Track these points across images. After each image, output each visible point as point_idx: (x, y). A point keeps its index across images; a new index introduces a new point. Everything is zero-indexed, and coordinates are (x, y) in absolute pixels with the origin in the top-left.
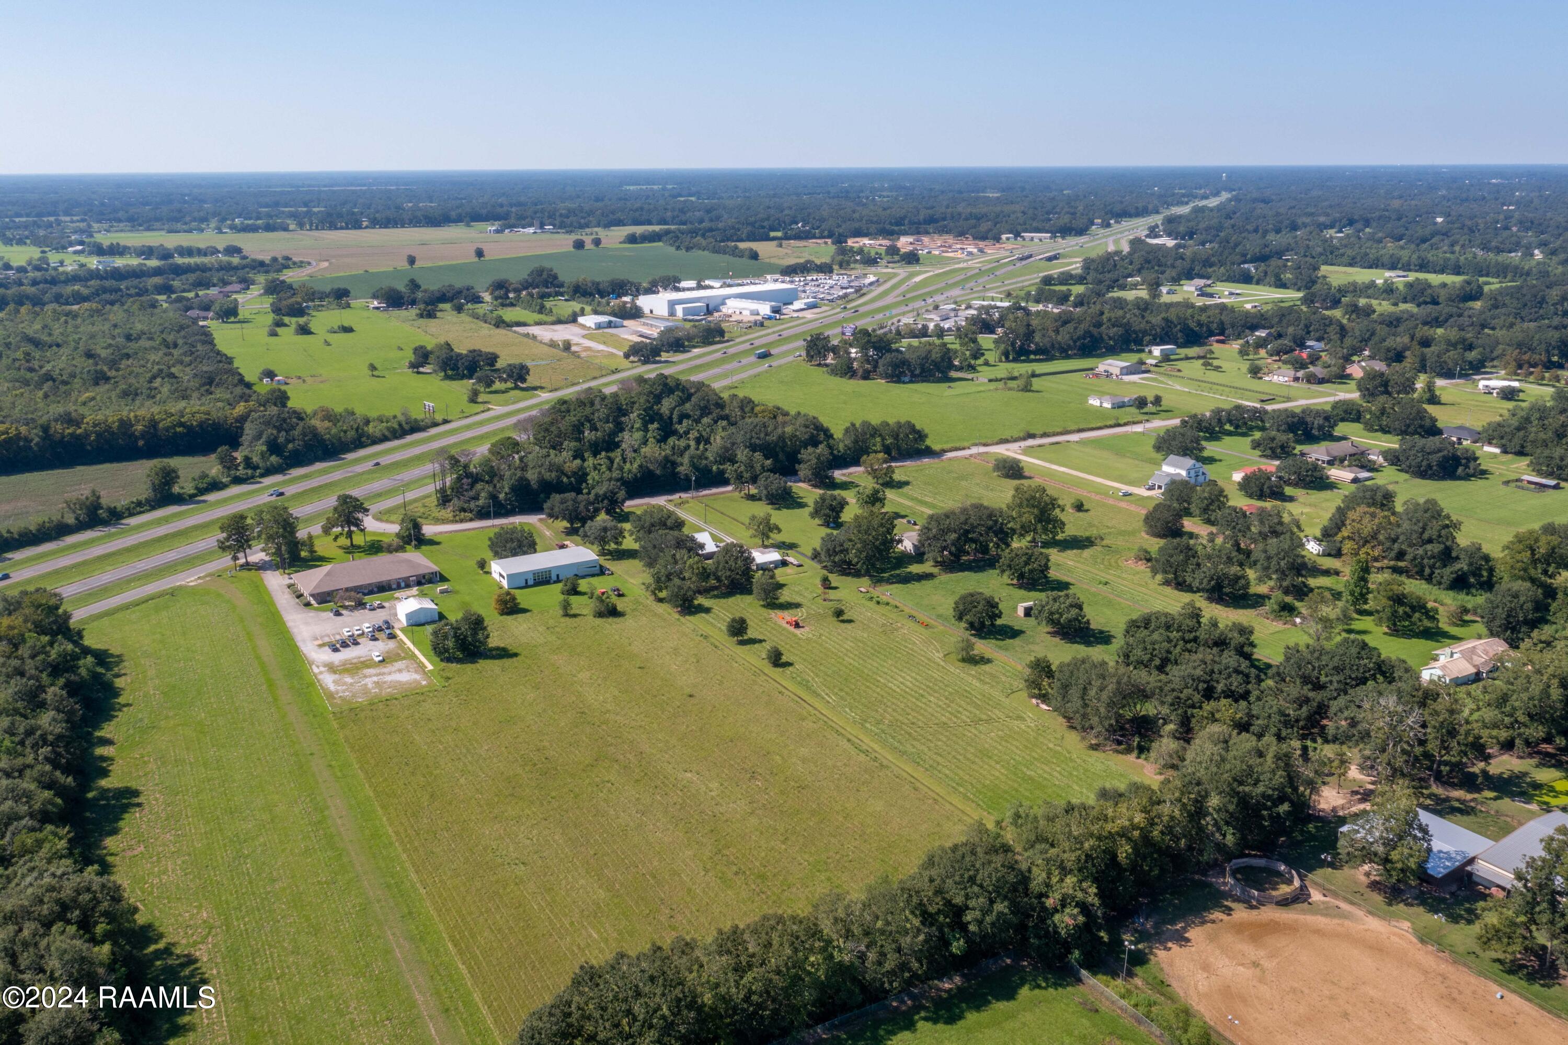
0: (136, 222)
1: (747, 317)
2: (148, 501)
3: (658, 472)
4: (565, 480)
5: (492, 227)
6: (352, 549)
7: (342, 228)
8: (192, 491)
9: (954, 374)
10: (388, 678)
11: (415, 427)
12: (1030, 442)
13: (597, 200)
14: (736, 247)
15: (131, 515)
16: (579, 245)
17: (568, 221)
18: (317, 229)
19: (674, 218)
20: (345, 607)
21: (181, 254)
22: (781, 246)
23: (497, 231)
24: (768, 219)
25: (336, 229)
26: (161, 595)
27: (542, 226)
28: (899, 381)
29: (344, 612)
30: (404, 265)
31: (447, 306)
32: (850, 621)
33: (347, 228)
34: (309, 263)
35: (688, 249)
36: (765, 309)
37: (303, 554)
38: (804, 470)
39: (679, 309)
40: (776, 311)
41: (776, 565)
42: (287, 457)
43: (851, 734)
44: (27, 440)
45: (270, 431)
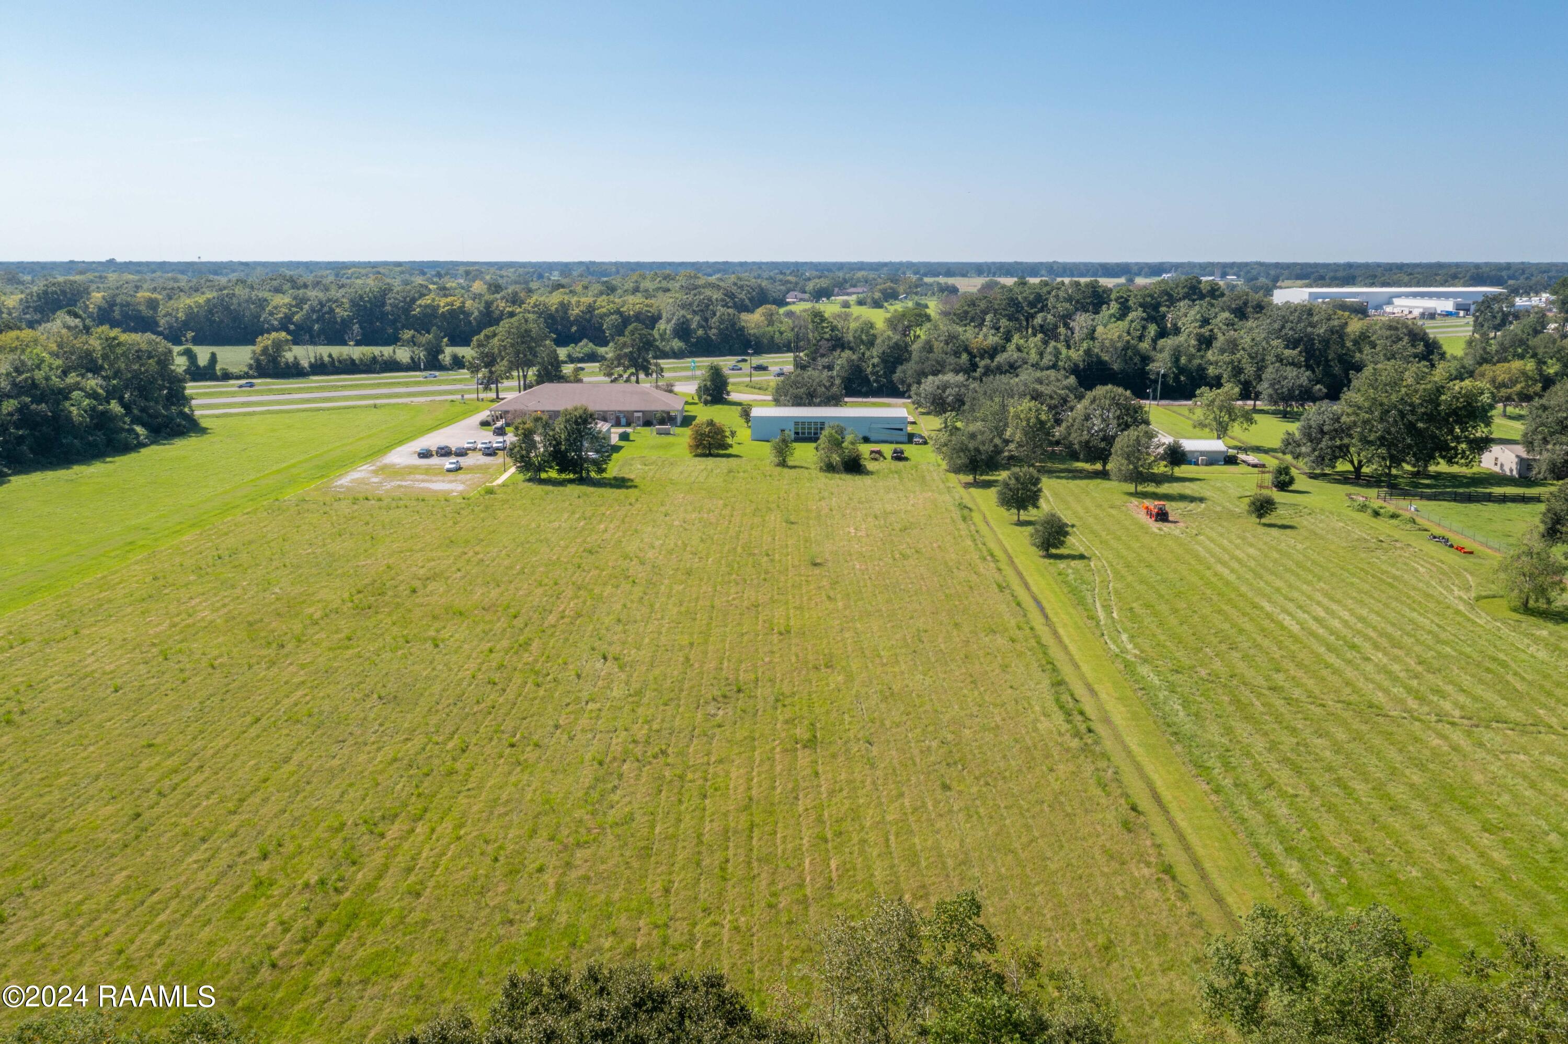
10: (423, 485)
41: (1212, 459)
42: (693, 345)
43: (1082, 677)
44: (467, 314)
45: (682, 312)
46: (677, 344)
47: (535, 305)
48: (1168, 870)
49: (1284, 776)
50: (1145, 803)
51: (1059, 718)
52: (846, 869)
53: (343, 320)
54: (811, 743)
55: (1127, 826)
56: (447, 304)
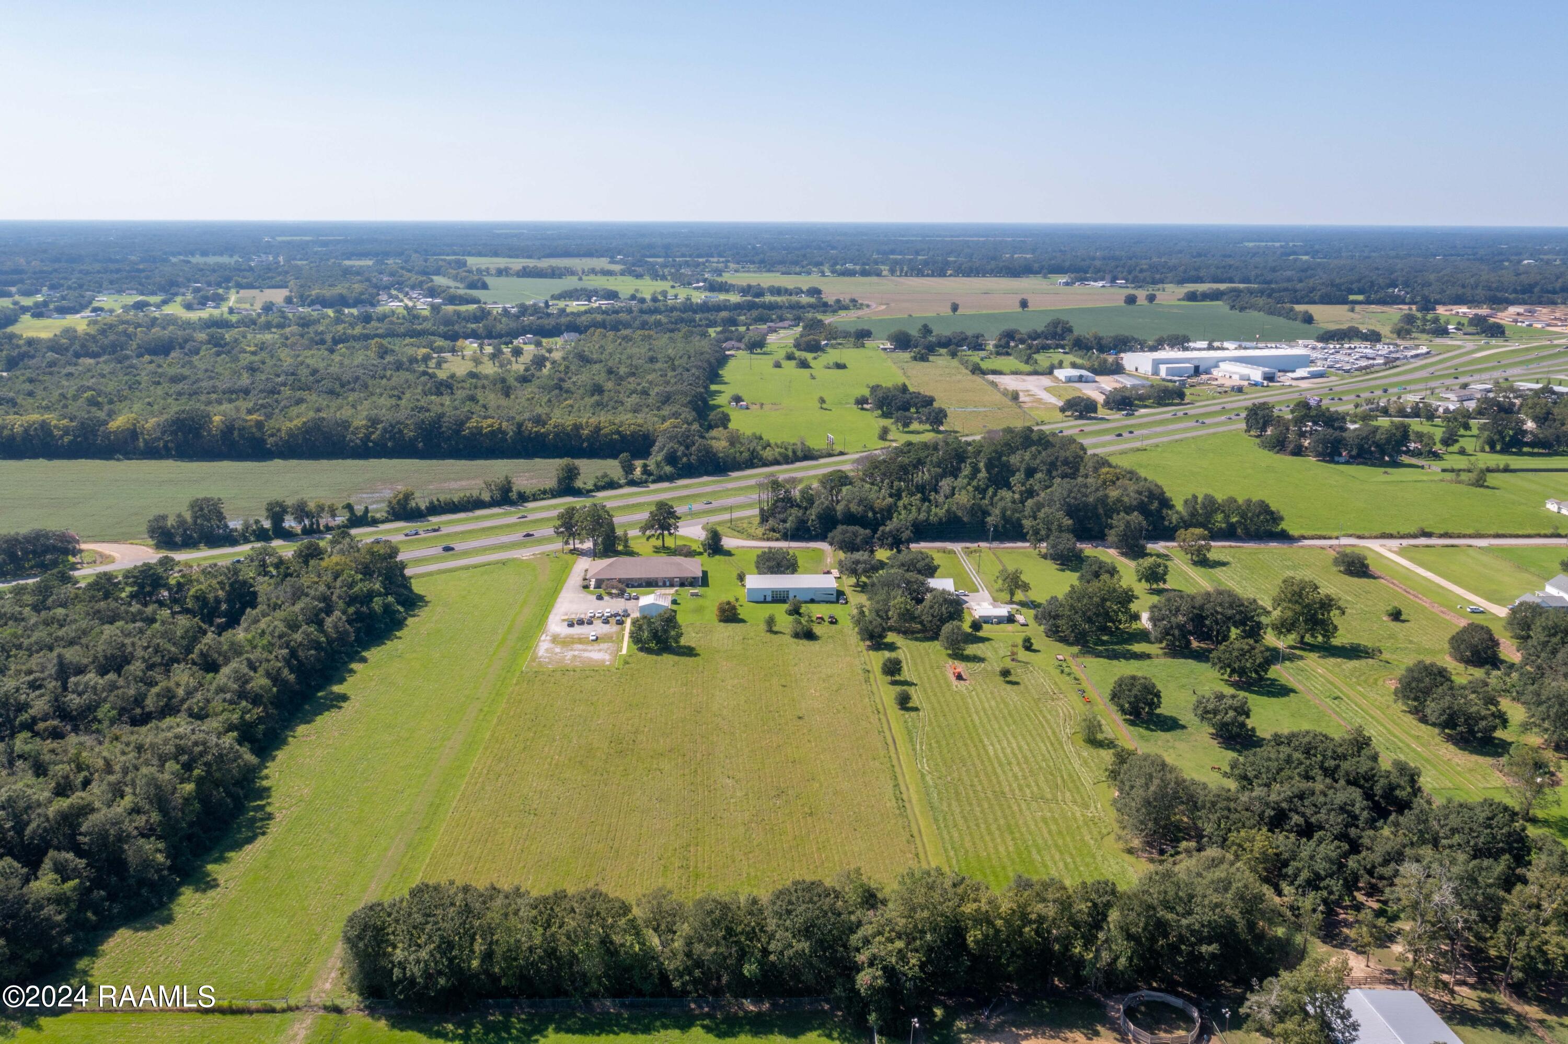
0: (767, 265)
1: (1236, 381)
2: (551, 491)
3: (965, 519)
4: (870, 514)
5: (1063, 279)
6: (657, 550)
7: (928, 275)
8: (591, 487)
9: (1405, 459)
10: (586, 654)
11: (808, 455)
12: (1423, 541)
13: (1199, 255)
14: (1292, 310)
15: (535, 500)
16: (1131, 300)
17: (1141, 276)
18: (906, 275)
19: (1257, 276)
20: (610, 594)
21: (772, 294)
22: (1352, 310)
23: (1067, 284)
24: (1359, 281)
25: (923, 276)
26: (497, 563)
27: (1114, 280)
28: (1332, 461)
29: (606, 598)
30: (946, 311)
31: (943, 351)
32: (1017, 683)
33: (933, 276)
34: (868, 306)
35: (1242, 309)
36: (1256, 374)
37: (620, 548)
38: (1112, 536)
39: (1163, 369)
40: (1270, 378)
41: (1000, 620)
42: (680, 469)
43: (905, 781)
44: (504, 433)
45: (671, 444)
46: (668, 469)
47: (555, 427)
48: (917, 855)
49: (961, 822)
50: (916, 834)
51: (894, 800)
52: (827, 858)
53: (410, 439)
54: (811, 814)
55: (908, 842)
56: (489, 426)
